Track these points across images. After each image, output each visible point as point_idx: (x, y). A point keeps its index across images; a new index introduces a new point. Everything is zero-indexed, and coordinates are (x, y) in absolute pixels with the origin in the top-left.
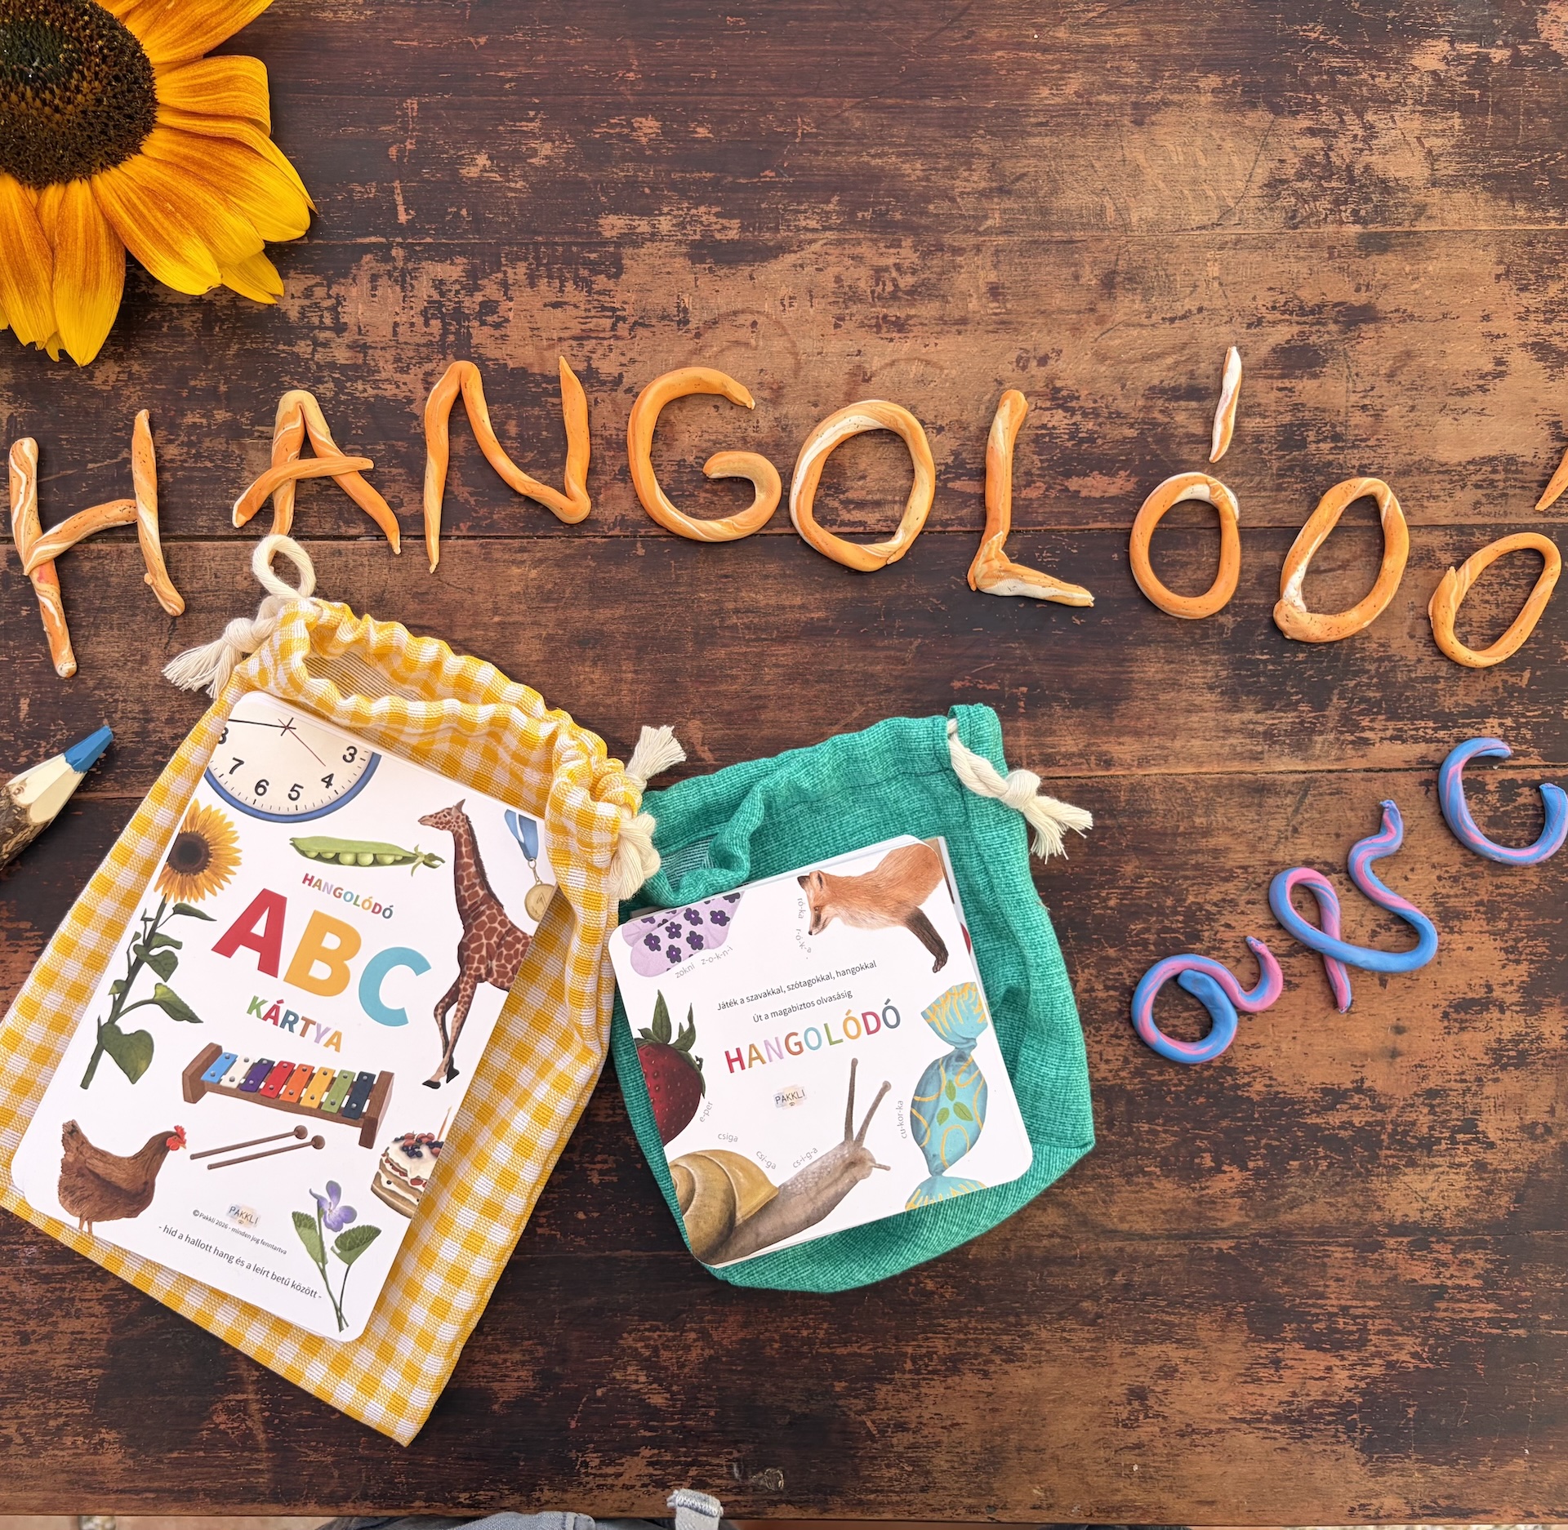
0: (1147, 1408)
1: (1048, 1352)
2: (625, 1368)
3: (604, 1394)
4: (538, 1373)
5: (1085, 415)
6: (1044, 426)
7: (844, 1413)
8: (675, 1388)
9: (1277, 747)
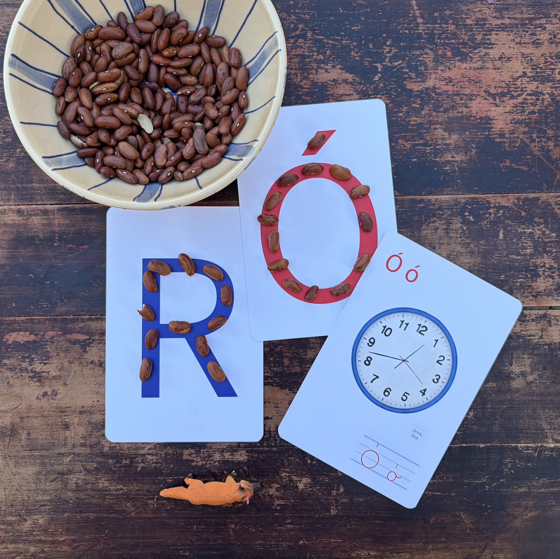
5: (26, 369)
6: (45, 364)
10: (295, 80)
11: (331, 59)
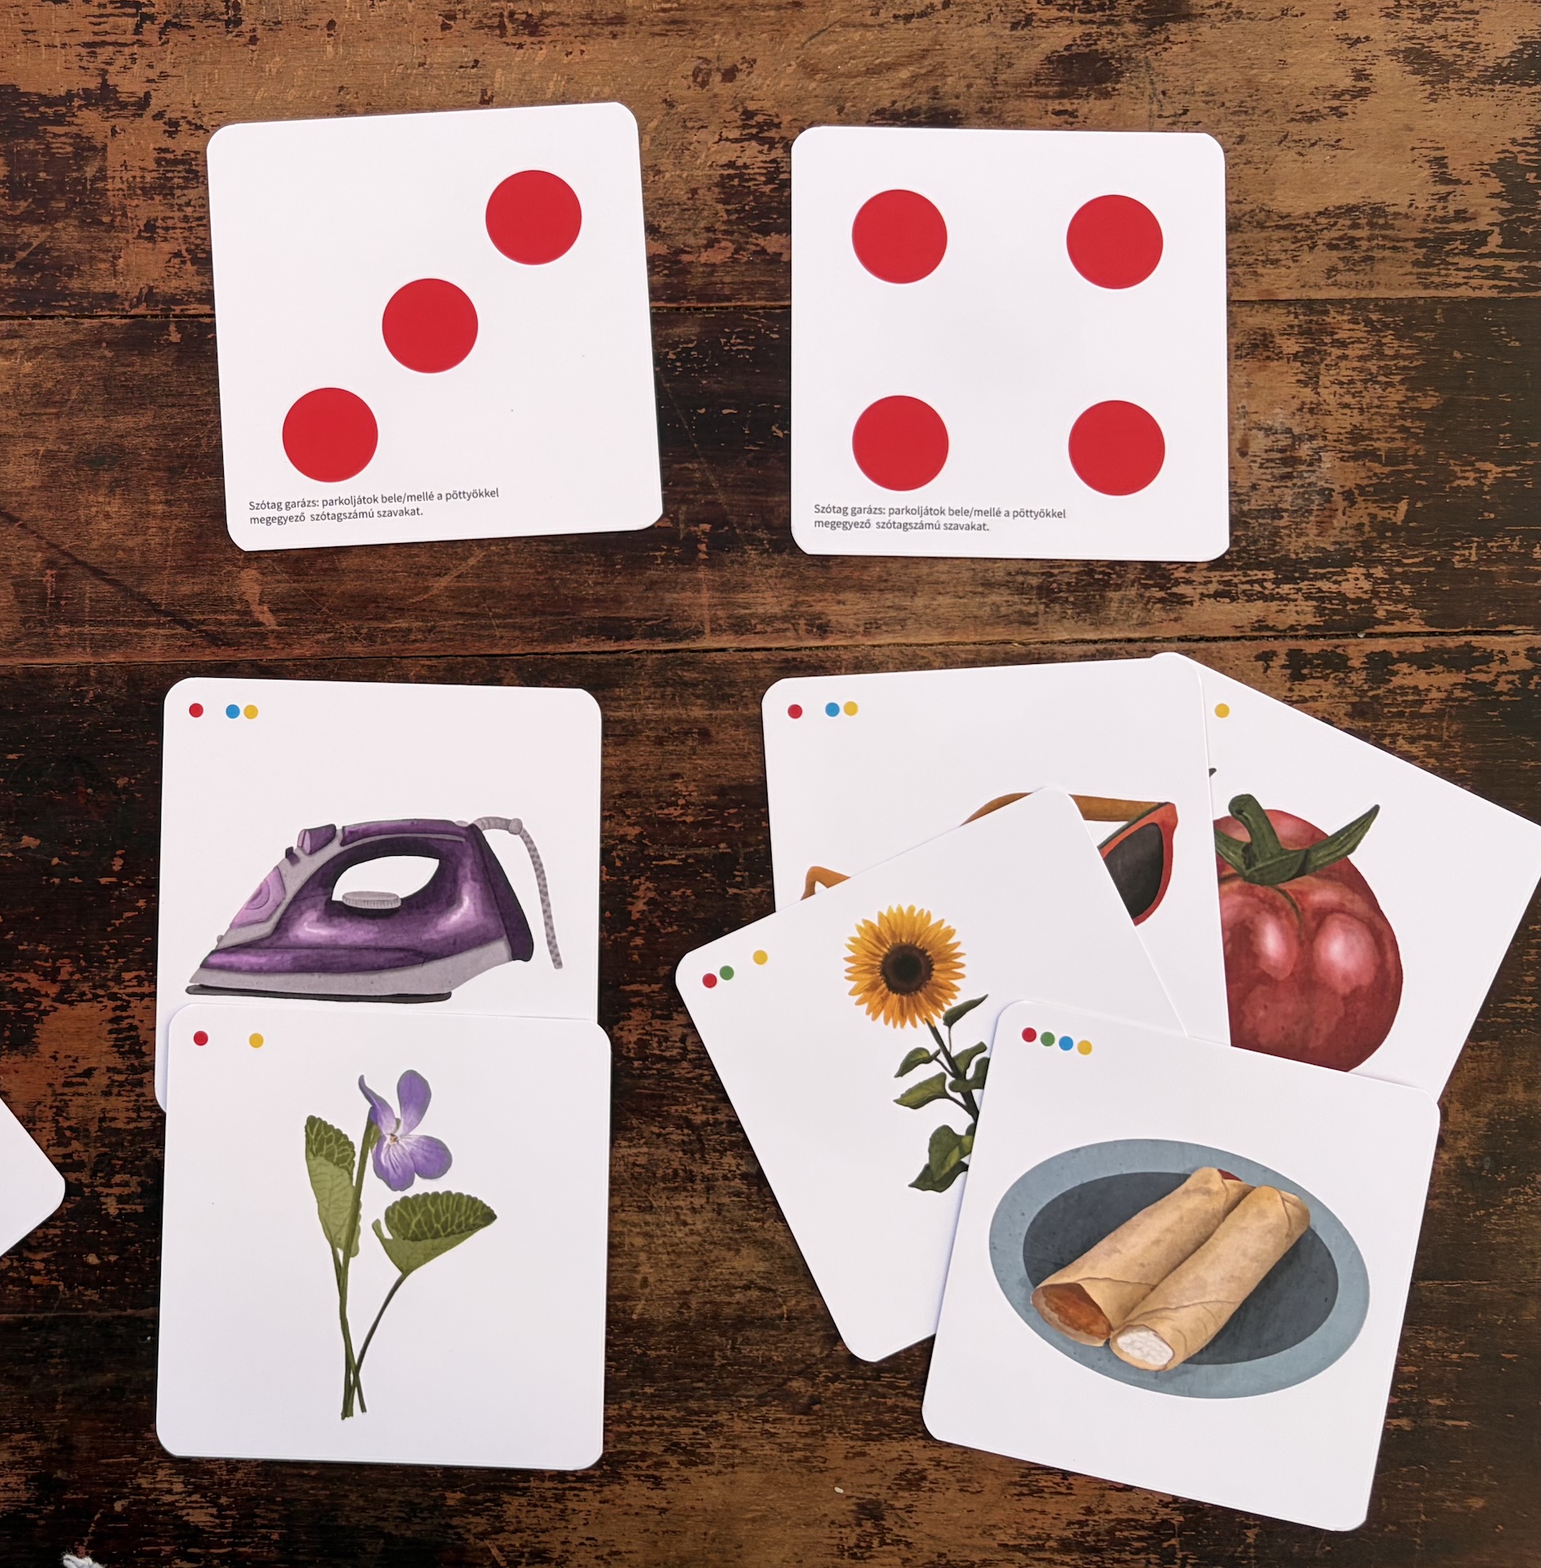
0: (882, 1531)
1: (744, 1451)
2: (154, 1473)
3: (125, 1509)
4: (34, 1478)
7: (460, 1537)
8: (223, 1500)
9: (1057, 608)
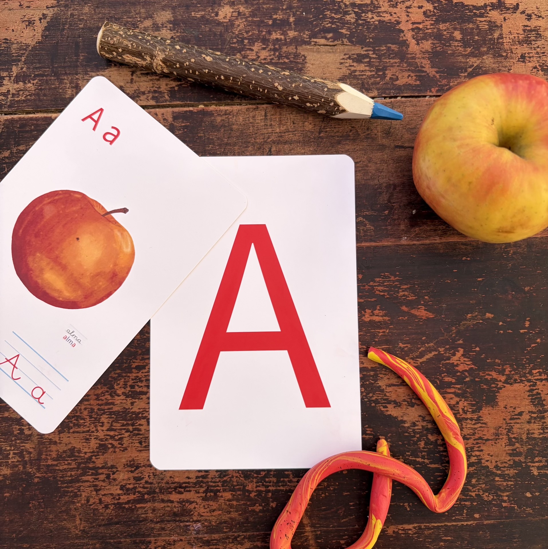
10: (465, 404)
11: (418, 436)
